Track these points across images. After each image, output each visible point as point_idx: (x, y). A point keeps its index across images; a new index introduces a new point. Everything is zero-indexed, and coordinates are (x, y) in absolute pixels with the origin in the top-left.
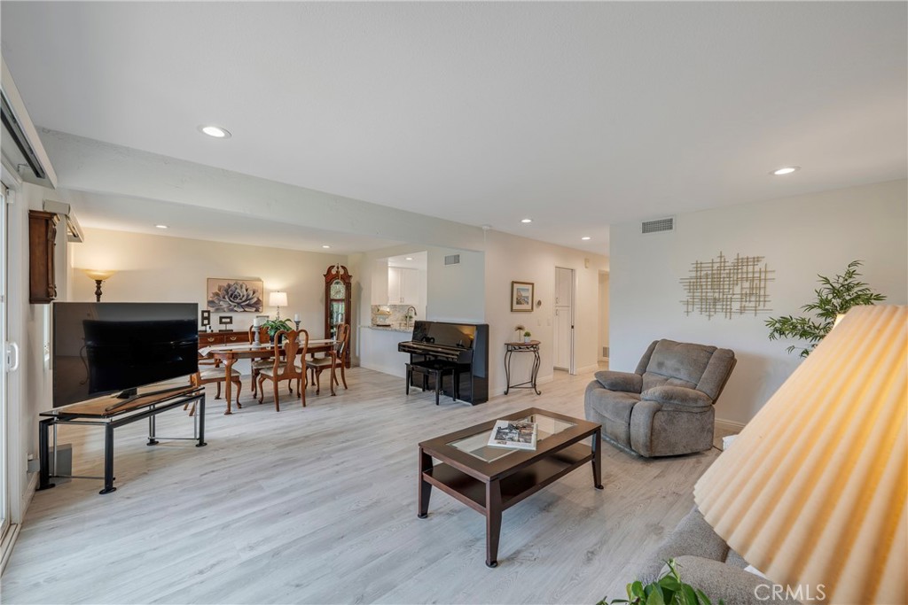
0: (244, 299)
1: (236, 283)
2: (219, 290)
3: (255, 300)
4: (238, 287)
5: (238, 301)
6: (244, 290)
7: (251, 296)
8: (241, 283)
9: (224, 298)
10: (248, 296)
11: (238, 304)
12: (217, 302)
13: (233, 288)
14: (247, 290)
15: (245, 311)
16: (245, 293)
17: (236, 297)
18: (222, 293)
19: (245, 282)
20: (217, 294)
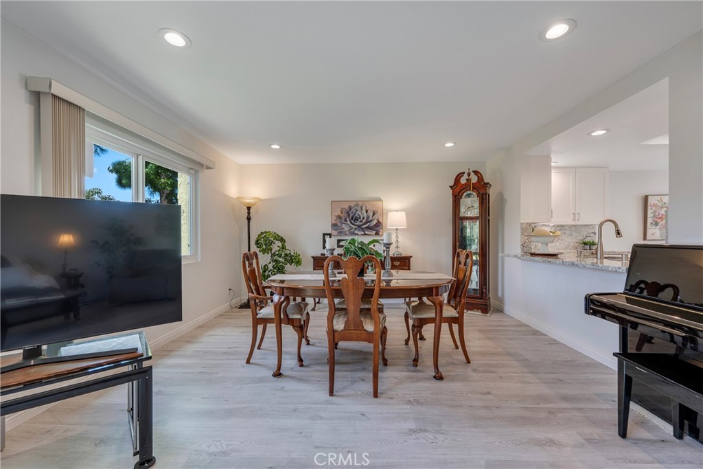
0: (364, 221)
1: (357, 205)
2: (342, 213)
3: (375, 222)
4: (359, 208)
5: (358, 223)
6: (364, 211)
7: (370, 218)
8: (361, 204)
9: (346, 220)
10: (368, 218)
11: (359, 226)
12: (339, 224)
13: (353, 210)
14: (367, 211)
15: (365, 234)
16: (365, 215)
17: (356, 219)
18: (344, 215)
19: (364, 203)
20: (339, 217)
